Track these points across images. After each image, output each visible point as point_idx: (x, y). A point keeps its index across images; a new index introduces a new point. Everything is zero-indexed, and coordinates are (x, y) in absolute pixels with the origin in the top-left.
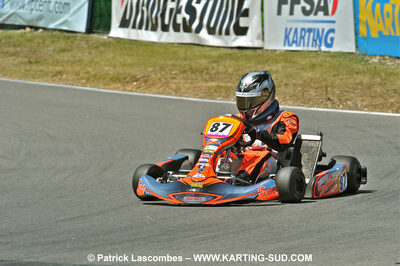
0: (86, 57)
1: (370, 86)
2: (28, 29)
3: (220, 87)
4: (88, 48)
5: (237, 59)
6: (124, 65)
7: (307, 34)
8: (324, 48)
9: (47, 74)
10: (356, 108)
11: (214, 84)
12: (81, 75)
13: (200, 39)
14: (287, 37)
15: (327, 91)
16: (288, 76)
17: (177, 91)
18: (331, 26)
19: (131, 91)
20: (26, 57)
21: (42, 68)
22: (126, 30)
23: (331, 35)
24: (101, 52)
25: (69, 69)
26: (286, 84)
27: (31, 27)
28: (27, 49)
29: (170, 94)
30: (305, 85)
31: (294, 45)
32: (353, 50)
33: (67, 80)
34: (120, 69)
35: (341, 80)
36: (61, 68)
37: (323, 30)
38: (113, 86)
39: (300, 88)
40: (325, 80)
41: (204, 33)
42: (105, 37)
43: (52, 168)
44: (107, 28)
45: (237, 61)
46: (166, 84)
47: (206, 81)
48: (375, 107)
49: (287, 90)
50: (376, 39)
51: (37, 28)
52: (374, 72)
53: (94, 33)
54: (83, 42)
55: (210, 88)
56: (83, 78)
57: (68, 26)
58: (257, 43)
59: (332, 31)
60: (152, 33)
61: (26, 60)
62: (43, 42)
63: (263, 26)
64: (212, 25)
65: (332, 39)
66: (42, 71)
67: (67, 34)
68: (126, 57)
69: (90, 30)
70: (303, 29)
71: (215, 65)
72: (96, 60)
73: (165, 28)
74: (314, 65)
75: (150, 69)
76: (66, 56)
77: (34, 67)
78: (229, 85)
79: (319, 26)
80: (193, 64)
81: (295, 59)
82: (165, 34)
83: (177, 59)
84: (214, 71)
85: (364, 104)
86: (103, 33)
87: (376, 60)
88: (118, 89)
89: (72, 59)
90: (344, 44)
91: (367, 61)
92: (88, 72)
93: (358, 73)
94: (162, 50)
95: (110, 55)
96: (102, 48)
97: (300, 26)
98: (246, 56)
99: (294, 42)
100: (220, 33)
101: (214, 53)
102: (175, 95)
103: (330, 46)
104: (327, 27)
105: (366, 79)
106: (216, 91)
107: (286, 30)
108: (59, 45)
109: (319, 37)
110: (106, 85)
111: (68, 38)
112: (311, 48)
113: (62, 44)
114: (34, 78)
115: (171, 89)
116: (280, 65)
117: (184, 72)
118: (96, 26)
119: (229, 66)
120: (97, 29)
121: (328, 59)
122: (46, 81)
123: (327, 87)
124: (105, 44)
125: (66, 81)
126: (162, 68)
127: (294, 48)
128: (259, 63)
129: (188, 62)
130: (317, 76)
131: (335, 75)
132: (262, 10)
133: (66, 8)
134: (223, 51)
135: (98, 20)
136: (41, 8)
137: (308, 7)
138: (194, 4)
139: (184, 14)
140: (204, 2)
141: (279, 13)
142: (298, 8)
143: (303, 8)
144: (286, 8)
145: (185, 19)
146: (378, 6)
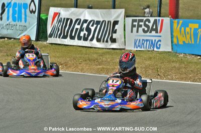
1: (179, 69)
2: (6, 39)
3: (103, 68)
6: (55, 57)
7: (146, 42)
8: (155, 49)
11: (101, 67)
13: (93, 44)
14: (135, 44)
15: (157, 71)
17: (82, 70)
18: (159, 38)
20: (5, 52)
23: (159, 43)
27: (8, 38)
28: (6, 49)
29: (78, 72)
30: (147, 67)
32: (170, 50)
35: (165, 65)
37: (155, 40)
39: (144, 69)
40: (156, 65)
42: (45, 43)
43: (20, 108)
44: (46, 39)
45: (112, 55)
46: (77, 67)
47: (97, 65)
48: (182, 79)
50: (181, 45)
51: (11, 39)
52: (181, 62)
53: (39, 41)
55: (98, 68)
59: (160, 41)
61: (5, 54)
62: (14, 46)
63: (125, 38)
64: (99, 37)
65: (160, 45)
68: (56, 53)
69: (37, 39)
70: (143, 40)
71: (101, 57)
74: (151, 58)
75: (68, 59)
78: (108, 67)
80: (90, 56)
81: (141, 55)
83: (82, 54)
84: (101, 60)
85: (177, 77)
86: (44, 41)
87: (182, 55)
90: (166, 47)
91: (178, 56)
93: (173, 62)
96: (43, 49)
97: (141, 38)
98: (117, 53)
100: (103, 41)
101: (100, 51)
102: (81, 72)
103: (159, 48)
105: (177, 65)
106: (101, 70)
107: (135, 40)
109: (153, 44)
115: (79, 69)
117: (86, 60)
118: (40, 37)
119: (108, 58)
120: (41, 39)
121: (158, 55)
123: (157, 69)
124: (45, 46)
126: (74, 59)
127: (139, 49)
129: (87, 56)
130: (152, 63)
131: (161, 63)
132: (125, 30)
133: (25, 28)
134: (105, 50)
135: (41, 34)
136: (12, 28)
137: (146, 29)
138: (90, 27)
139: (85, 32)
140: (95, 26)
141: (132, 32)
142: (140, 29)
143: (144, 30)
144: (135, 29)
145: (85, 34)
146: (183, 28)
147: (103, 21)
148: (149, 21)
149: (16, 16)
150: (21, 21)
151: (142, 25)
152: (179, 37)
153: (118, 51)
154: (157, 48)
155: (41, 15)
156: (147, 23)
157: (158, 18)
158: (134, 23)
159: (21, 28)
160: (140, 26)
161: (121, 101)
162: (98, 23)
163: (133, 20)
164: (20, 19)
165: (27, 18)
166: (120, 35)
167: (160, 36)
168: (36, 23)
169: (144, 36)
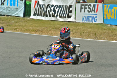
0: (24, 24)
1: (108, 33)
2: (6, 16)
4: (24, 21)
5: (69, 25)
6: (35, 26)
7: (89, 18)
8: (94, 22)
10: (104, 40)
12: (23, 29)
13: (57, 19)
14: (83, 19)
15: (96, 35)
16: (84, 30)
18: (96, 16)
21: (11, 27)
22: (35, 16)
23: (96, 18)
24: (28, 23)
25: (19, 27)
26: (84, 32)
28: (6, 22)
29: (49, 35)
30: (89, 33)
31: (86, 21)
32: (102, 23)
34: (34, 28)
35: (100, 31)
36: (16, 27)
37: (94, 17)
38: (32, 32)
39: (87, 34)
40: (95, 31)
41: (58, 17)
46: (48, 32)
48: (110, 39)
49: (84, 34)
50: (109, 19)
51: (8, 16)
52: (109, 29)
53: (25, 17)
54: (22, 20)
56: (23, 30)
57: (18, 15)
58: (74, 20)
59: (96, 17)
60: (43, 17)
61: (6, 25)
62: (11, 20)
63: (76, 15)
65: (96, 19)
66: (11, 28)
67: (18, 17)
68: (36, 24)
69: (24, 16)
70: (88, 16)
71: (62, 27)
72: (26, 25)
73: (47, 16)
74: (91, 27)
75: (43, 28)
76: (18, 24)
77: (8, 27)
79: (93, 16)
81: (86, 25)
82: (47, 17)
83: (51, 25)
85: (107, 38)
86: (28, 17)
87: (109, 26)
88: (34, 33)
89: (20, 25)
90: (100, 21)
91: (107, 26)
92: (25, 29)
93: (104, 29)
94: (46, 22)
95: (31, 24)
96: (28, 22)
97: (87, 16)
98: (71, 24)
99: (85, 20)
100: (63, 17)
101: (62, 23)
103: (96, 21)
104: (95, 16)
105: (107, 31)
107: (83, 16)
108: (15, 21)
109: (93, 19)
110: (30, 32)
111: (18, 18)
112: (90, 22)
113: (16, 20)
114: (9, 30)
115: (50, 34)
116: (81, 27)
117: (53, 29)
118: (26, 15)
121: (95, 25)
122: (12, 31)
123: (96, 33)
124: (29, 20)
125: (18, 31)
126: (47, 28)
127: (86, 22)
128: (75, 26)
129: (54, 26)
130: (92, 30)
131: (98, 30)
132: (76, 11)
133: (17, 10)
135: (27, 13)
136: (10, 10)
138: (55, 9)
141: (81, 12)
142: (86, 10)
143: (88, 10)
144: (83, 10)
145: (52, 13)
146: (110, 10)
148: (91, 5)
149: (12, 2)
150: (15, 6)
151: (87, 8)
152: (108, 15)
153: (72, 23)
155: (27, 2)
157: (95, 4)
159: (15, 10)
160: (86, 8)
161: (59, 58)
163: (81, 5)
167: (97, 14)
168: (24, 7)
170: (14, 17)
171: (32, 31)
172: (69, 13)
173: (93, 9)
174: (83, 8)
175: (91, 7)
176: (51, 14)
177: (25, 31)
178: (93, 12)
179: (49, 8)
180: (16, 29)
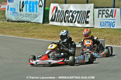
0: (42, 30)
2: (26, 22)
3: (80, 39)
4: (43, 28)
6: (52, 33)
7: (107, 23)
8: (112, 27)
9: (30, 35)
12: (40, 36)
13: (75, 25)
14: (101, 24)
16: (101, 36)
19: (54, 40)
20: (24, 30)
21: (28, 34)
25: (36, 34)
27: (27, 22)
28: (25, 28)
31: (103, 26)
33: (35, 37)
35: (116, 37)
38: (49, 39)
40: (111, 37)
42: (48, 25)
44: (49, 22)
47: (76, 37)
53: (45, 23)
54: (41, 26)
55: (77, 39)
56: (40, 37)
57: (37, 21)
59: (114, 22)
60: (61, 23)
61: (24, 31)
62: (30, 26)
63: (94, 21)
64: (79, 21)
65: (114, 25)
67: (37, 24)
68: (53, 30)
69: (44, 22)
70: (105, 22)
72: (44, 31)
73: (65, 22)
74: (108, 32)
76: (36, 30)
77: (26, 34)
79: (111, 21)
80: (72, 32)
81: (103, 31)
84: (78, 34)
86: (47, 23)
88: (50, 40)
89: (37, 31)
92: (42, 35)
94: (64, 28)
95: (49, 30)
96: (46, 28)
97: (104, 21)
100: (81, 23)
101: (79, 29)
103: (114, 27)
109: (110, 24)
110: (47, 39)
111: (37, 25)
113: (35, 27)
114: (26, 37)
116: (98, 33)
121: (113, 30)
122: (29, 38)
124: (48, 27)
127: (103, 27)
130: (109, 36)
131: (114, 35)
133: (36, 16)
134: (82, 28)
137: (107, 15)
138: (74, 14)
139: (71, 18)
140: (76, 14)
141: (98, 17)
142: (104, 15)
143: (106, 16)
144: (100, 16)
145: (71, 19)
147: (81, 11)
148: (108, 11)
149: (31, 9)
150: (34, 12)
154: (113, 27)
155: (46, 8)
156: (107, 12)
157: (113, 9)
158: (100, 12)
159: (34, 16)
160: (104, 14)
162: (78, 12)
163: (99, 10)
164: (33, 11)
165: (38, 10)
166: (91, 19)
168: (43, 13)
169: (106, 19)
170: (34, 23)
171: (49, 37)
172: (87, 19)
173: (111, 14)
174: (100, 14)
175: (109, 13)
176: (69, 19)
177: (41, 37)
178: (111, 17)
179: (68, 13)
180: (34, 35)
